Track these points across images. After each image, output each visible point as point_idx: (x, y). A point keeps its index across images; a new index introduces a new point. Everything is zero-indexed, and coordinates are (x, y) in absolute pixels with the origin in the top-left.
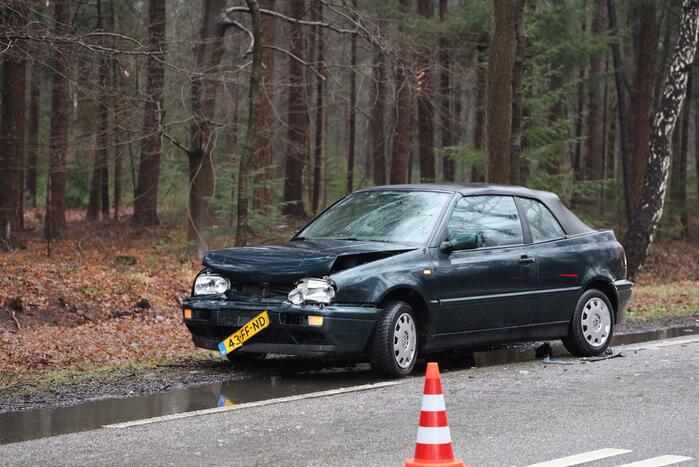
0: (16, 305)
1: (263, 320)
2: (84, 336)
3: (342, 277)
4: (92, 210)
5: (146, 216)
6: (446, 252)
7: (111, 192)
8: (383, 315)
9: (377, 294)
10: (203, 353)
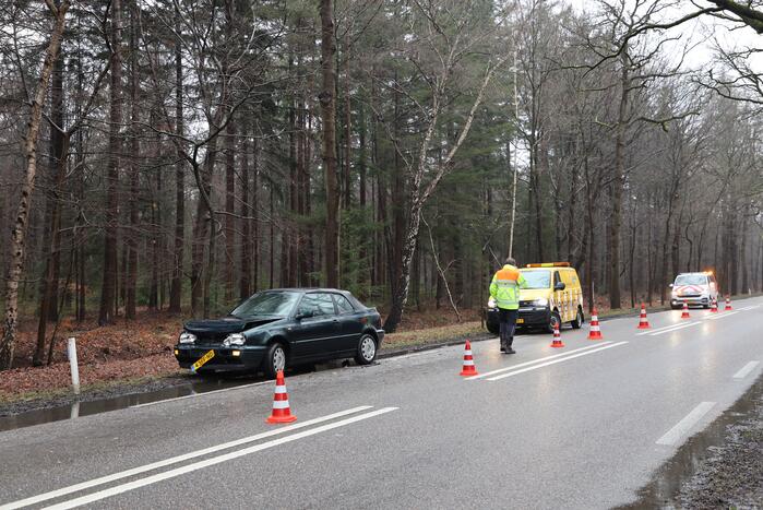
0: (106, 351)
1: (212, 354)
2: (135, 364)
3: (249, 332)
4: (151, 305)
5: (175, 308)
6: (299, 319)
7: (159, 298)
8: (268, 350)
9: (266, 340)
10: (183, 371)
